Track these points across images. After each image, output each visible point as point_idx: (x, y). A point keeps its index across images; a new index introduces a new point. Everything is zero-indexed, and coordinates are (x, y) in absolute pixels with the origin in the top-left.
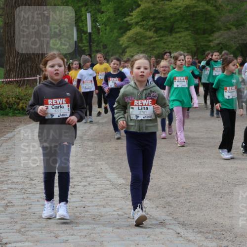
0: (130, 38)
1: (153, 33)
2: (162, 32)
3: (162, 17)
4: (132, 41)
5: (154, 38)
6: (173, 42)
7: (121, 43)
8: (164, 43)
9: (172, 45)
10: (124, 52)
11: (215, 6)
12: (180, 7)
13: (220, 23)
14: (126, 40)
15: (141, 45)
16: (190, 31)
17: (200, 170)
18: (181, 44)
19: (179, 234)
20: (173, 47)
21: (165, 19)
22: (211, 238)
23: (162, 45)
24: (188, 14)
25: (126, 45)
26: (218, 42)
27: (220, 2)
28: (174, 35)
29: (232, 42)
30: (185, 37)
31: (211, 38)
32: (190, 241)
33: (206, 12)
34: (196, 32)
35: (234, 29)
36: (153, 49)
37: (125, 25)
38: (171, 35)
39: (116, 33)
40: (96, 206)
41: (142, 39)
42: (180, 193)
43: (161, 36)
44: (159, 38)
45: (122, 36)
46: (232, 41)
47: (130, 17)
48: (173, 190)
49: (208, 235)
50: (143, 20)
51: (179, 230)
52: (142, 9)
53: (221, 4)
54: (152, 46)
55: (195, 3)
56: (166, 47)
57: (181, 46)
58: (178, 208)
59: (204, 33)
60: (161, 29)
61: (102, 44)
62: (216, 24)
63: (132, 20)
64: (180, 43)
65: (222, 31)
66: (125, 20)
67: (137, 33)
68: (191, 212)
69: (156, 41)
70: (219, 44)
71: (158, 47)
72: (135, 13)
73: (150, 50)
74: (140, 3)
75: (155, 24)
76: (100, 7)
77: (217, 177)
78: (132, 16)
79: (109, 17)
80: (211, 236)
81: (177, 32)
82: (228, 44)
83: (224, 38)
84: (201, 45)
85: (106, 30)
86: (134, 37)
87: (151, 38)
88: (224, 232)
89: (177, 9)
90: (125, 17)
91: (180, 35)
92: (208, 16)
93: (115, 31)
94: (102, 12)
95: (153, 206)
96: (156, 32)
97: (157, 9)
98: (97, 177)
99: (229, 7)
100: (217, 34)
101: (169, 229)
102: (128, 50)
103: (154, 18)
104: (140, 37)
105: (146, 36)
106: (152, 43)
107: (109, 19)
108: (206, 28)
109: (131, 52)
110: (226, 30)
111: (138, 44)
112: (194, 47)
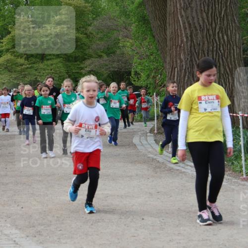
1: (24, 61)
2: (34, 60)
4: (3, 68)
5: (26, 65)
6: (44, 70)
8: (36, 70)
9: (44, 72)
11: (86, 34)
13: (91, 50)
15: (12, 72)
16: (61, 59)
18: (53, 71)
20: (45, 74)
23: (34, 72)
26: (90, 69)
27: (90, 30)
28: (45, 62)
29: (103, 70)
30: (56, 64)
31: (82, 66)
34: (68, 59)
35: (105, 57)
36: (25, 76)
38: (42, 63)
41: (14, 66)
43: (32, 63)
44: (30, 66)
46: (103, 68)
48: (44, 219)
50: (14, 47)
52: (12, 36)
53: (92, 32)
54: (23, 73)
56: (37, 74)
57: (53, 73)
58: (48, 238)
59: (76, 61)
60: (32, 56)
62: (87, 52)
63: (2, 47)
64: (51, 70)
65: (93, 59)
67: (8, 60)
68: (61, 240)
69: (28, 68)
71: (29, 74)
72: (5, 40)
73: (22, 77)
74: (10, 30)
78: (2, 43)
81: (48, 60)
82: (99, 71)
83: (95, 66)
84: (73, 73)
86: (5, 64)
87: (22, 65)
91: (52, 63)
95: (23, 235)
96: (27, 59)
99: (100, 35)
100: (88, 62)
104: (10, 64)
105: (17, 63)
106: (23, 70)
108: (77, 55)
109: (2, 79)
110: (97, 57)
111: (9, 71)
112: (66, 74)
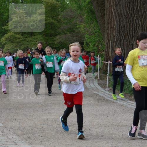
0: (6, 38)
1: (20, 36)
2: (26, 35)
4: (8, 40)
5: (22, 39)
6: (33, 41)
7: (1, 41)
8: (28, 41)
9: (32, 43)
10: (3, 47)
11: (57, 20)
13: (60, 30)
14: (4, 40)
15: (13, 43)
16: (43, 35)
17: (48, 117)
20: (33, 44)
23: (27, 43)
25: (4, 43)
26: (59, 41)
28: (33, 37)
30: (40, 38)
31: (55, 39)
33: (52, 24)
34: (46, 35)
35: (69, 34)
36: (21, 45)
37: (4, 31)
38: (31, 37)
41: (14, 39)
42: (36, 131)
43: (25, 37)
44: (24, 39)
45: (2, 37)
46: (67, 40)
47: (6, 26)
48: (32, 130)
53: (60, 19)
54: (20, 43)
58: (35, 140)
59: (51, 36)
60: (25, 33)
62: (58, 31)
63: (7, 28)
65: (61, 35)
66: (3, 28)
67: (11, 36)
68: (43, 142)
69: (23, 40)
70: (59, 42)
71: (24, 44)
73: (19, 46)
81: (35, 35)
82: (65, 42)
83: (63, 39)
84: (50, 43)
86: (9, 38)
87: (19, 39)
90: (3, 26)
91: (37, 37)
92: (53, 26)
95: (20, 139)
96: (22, 35)
99: (65, 21)
100: (58, 37)
102: (6, 46)
104: (12, 38)
105: (16, 37)
106: (20, 42)
108: (52, 33)
109: (7, 47)
110: (64, 34)
111: (12, 42)
112: (45, 44)
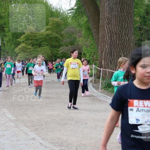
0: (20, 49)
2: (36, 46)
3: (35, 39)
4: (21, 50)
7: (15, 51)
8: (37, 51)
10: (17, 55)
11: (61, 35)
12: (44, 35)
13: (63, 43)
14: (18, 50)
16: (49, 46)
17: (52, 113)
18: (44, 52)
19: (41, 144)
21: (37, 40)
22: (57, 146)
24: (48, 38)
25: (18, 52)
26: (62, 52)
28: (41, 48)
30: (46, 49)
31: (59, 50)
32: (47, 147)
33: (56, 38)
34: (52, 46)
35: (70, 46)
36: (31, 54)
37: (18, 42)
39: (13, 46)
40: (1, 131)
42: (43, 124)
43: (35, 48)
45: (16, 48)
46: (68, 51)
47: (20, 39)
49: (55, 144)
50: (26, 40)
51: (41, 142)
52: (26, 35)
53: (63, 34)
54: (30, 53)
55: (51, 33)
56: (37, 53)
58: (41, 132)
59: (56, 48)
60: (35, 45)
61: (6, 51)
62: (61, 43)
63: (21, 40)
64: (44, 51)
65: (64, 47)
66: (17, 40)
67: (23, 47)
68: (48, 133)
69: (32, 50)
71: (33, 53)
72: (22, 37)
75: (32, 42)
76: (5, 33)
77: (60, 116)
78: (21, 38)
79: (10, 39)
80: (57, 144)
82: (67, 53)
83: (65, 50)
84: (54, 53)
85: (8, 44)
87: (30, 49)
88: (63, 143)
89: (42, 35)
91: (44, 48)
92: (57, 39)
93: (13, 45)
94: (6, 36)
95: (29, 130)
96: (32, 46)
97: (33, 36)
98: (3, 116)
99: (67, 36)
100: (61, 48)
101: (37, 141)
102: (19, 54)
103: (31, 40)
104: (25, 48)
105: (27, 48)
106: (30, 51)
107: (9, 40)
108: (56, 45)
109: (20, 55)
110: (66, 46)
111: (24, 52)
112: (51, 54)
